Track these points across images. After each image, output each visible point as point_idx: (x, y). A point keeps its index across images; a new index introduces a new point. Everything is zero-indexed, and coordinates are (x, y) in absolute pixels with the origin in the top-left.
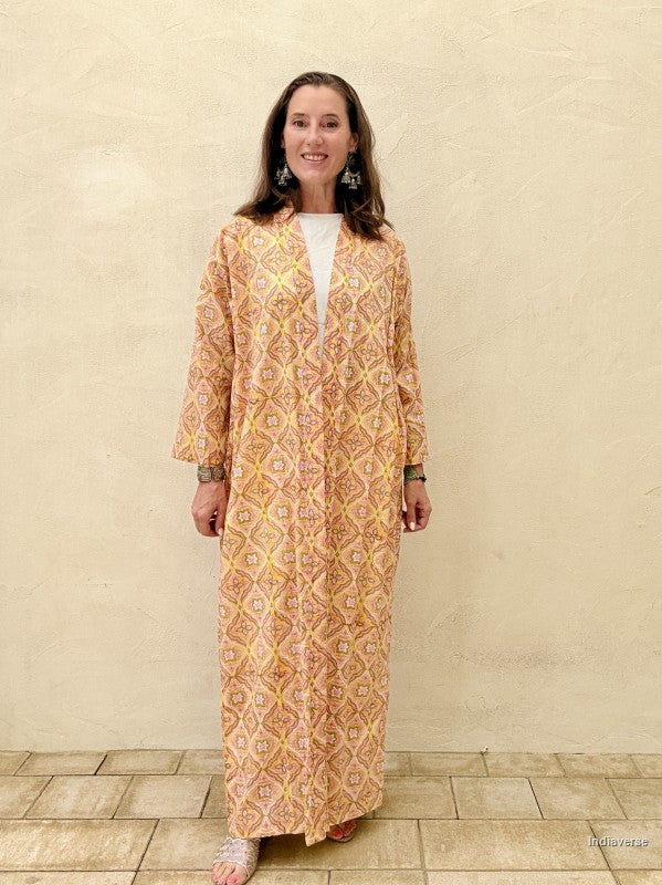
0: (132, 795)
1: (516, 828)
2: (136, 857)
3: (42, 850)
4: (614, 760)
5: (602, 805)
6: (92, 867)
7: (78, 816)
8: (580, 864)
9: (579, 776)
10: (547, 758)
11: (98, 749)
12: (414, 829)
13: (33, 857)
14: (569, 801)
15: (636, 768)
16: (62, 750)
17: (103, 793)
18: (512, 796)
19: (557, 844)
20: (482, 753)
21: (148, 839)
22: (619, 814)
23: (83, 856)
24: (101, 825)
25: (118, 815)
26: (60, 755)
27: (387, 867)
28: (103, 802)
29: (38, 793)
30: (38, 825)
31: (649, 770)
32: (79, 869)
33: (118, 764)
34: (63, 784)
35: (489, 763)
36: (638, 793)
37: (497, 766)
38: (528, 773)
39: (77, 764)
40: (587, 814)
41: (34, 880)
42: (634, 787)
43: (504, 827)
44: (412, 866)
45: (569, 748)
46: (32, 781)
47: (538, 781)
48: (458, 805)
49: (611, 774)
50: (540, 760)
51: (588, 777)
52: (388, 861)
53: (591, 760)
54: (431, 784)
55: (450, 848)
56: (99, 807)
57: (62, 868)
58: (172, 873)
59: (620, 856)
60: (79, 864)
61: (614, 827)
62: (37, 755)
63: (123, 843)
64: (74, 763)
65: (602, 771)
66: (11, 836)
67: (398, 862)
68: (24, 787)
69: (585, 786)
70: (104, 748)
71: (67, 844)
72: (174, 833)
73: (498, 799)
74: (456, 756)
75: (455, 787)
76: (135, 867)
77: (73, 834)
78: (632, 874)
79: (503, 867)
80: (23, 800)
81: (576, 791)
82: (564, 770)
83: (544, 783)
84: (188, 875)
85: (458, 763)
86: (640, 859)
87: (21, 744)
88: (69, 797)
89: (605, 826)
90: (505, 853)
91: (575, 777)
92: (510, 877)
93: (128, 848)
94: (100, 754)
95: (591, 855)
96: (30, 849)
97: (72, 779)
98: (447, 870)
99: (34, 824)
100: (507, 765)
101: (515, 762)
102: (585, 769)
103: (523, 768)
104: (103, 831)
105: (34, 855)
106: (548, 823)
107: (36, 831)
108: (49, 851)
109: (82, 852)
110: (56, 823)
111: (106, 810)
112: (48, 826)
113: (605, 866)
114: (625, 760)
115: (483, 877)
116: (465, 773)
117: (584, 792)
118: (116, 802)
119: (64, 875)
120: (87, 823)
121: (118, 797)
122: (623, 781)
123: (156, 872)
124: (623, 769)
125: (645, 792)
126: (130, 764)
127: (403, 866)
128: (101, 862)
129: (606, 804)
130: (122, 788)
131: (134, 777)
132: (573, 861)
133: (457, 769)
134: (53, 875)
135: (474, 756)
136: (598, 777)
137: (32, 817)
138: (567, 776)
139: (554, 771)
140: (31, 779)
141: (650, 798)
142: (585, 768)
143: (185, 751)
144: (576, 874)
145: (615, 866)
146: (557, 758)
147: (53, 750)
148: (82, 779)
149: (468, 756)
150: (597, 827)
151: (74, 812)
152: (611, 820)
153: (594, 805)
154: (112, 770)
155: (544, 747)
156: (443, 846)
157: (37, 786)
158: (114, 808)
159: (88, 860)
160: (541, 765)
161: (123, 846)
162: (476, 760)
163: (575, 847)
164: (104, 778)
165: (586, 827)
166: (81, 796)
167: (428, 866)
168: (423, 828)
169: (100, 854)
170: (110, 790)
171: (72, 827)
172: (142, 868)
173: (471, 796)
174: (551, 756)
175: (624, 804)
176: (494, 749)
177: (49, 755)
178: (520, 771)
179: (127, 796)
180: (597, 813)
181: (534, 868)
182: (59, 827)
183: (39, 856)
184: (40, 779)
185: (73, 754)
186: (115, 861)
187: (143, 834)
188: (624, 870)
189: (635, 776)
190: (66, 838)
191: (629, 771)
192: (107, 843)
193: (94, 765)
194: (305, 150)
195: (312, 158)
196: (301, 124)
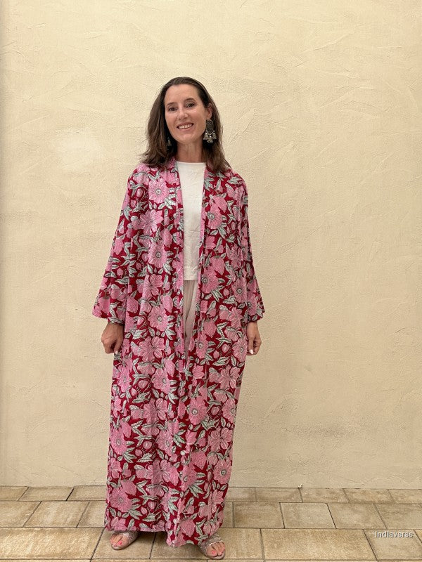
0: (88, 513)
1: (320, 534)
2: (90, 551)
3: (34, 547)
4: (378, 493)
5: (371, 520)
6: (64, 556)
7: (56, 526)
8: (359, 557)
9: (358, 502)
10: (338, 491)
11: (69, 485)
12: (258, 534)
13: (28, 551)
14: (351, 518)
15: (392, 498)
16: (46, 485)
17: (71, 512)
18: (317, 514)
19: (345, 544)
20: (299, 488)
21: (98, 540)
22: (382, 525)
23: (59, 550)
24: (70, 531)
25: (80, 525)
26: (46, 488)
27: (242, 557)
28: (71, 517)
29: (32, 511)
30: (32, 531)
31: (400, 499)
32: (56, 558)
33: (79, 495)
34: (47, 506)
35: (303, 494)
36: (393, 513)
37: (307, 496)
38: (327, 501)
39: (55, 494)
40: (362, 525)
42: (391, 509)
43: (312, 533)
44: (257, 557)
45: (352, 485)
46: (29, 504)
47: (333, 505)
48: (285, 520)
49: (377, 501)
50: (333, 493)
51: (363, 503)
52: (243, 554)
53: (364, 493)
54: (268, 507)
55: (280, 546)
56: (69, 520)
57: (46, 558)
59: (383, 551)
60: (57, 555)
62: (32, 488)
63: (83, 542)
65: (371, 499)
66: (16, 538)
67: (248, 554)
68: (24, 508)
69: (361, 508)
70: (72, 485)
71: (50, 543)
73: (309, 516)
74: (284, 490)
75: (283, 509)
76: (90, 557)
77: (52, 537)
79: (312, 558)
80: (23, 516)
81: (356, 512)
82: (349, 499)
83: (336, 506)
85: (287, 494)
86: (395, 553)
87: (22, 482)
88: (51, 514)
89: (373, 533)
90: (313, 550)
91: (355, 503)
93: (86, 545)
94: (70, 488)
95: (365, 550)
96: (27, 546)
97: (52, 503)
98: (278, 560)
99: (30, 531)
100: (314, 496)
101: (319, 494)
103: (324, 498)
104: (70, 535)
105: (29, 549)
106: (339, 531)
107: (31, 535)
108: (38, 547)
109: (58, 547)
110: (43, 530)
111: (73, 523)
112: (38, 531)
113: (373, 557)
114: (385, 493)
116: (289, 500)
117: (361, 512)
118: (79, 517)
120: (61, 530)
121: (80, 514)
122: (384, 505)
124: (384, 498)
125: (397, 512)
126: (88, 494)
127: (251, 557)
128: (70, 553)
129: (374, 519)
130: (83, 509)
131: (90, 502)
132: (354, 554)
133: (284, 498)
135: (294, 490)
136: (369, 503)
137: (28, 526)
138: (351, 503)
139: (342, 499)
141: (400, 516)
142: (361, 498)
145: (380, 557)
146: (344, 492)
147: (41, 486)
148: (62, 502)
149: (290, 490)
150: (369, 534)
151: (53, 523)
152: (377, 529)
153: (367, 521)
154: (77, 497)
155: (336, 485)
156: (276, 545)
157: (32, 507)
158: (78, 521)
159: (62, 552)
160: (335, 495)
161: (83, 544)
162: (295, 492)
163: (355, 546)
164: (72, 502)
165: (362, 533)
166: (58, 513)
167: (266, 557)
168: (264, 534)
169: (69, 549)
170: (76, 509)
171: (52, 533)
172: (94, 557)
173: (292, 514)
174: (340, 490)
175: (384, 520)
176: (306, 486)
177: (40, 489)
178: (322, 499)
179: (85, 513)
180: (369, 525)
181: (331, 558)
182: (45, 532)
183: (32, 550)
184: (33, 503)
185: (53, 488)
186: (78, 554)
187: (95, 537)
188: (385, 560)
189: (391, 503)
190: (49, 539)
191: (387, 500)
192: (73, 542)
193: (65, 495)
194: (179, 123)
195: (183, 127)
196: (173, 109)
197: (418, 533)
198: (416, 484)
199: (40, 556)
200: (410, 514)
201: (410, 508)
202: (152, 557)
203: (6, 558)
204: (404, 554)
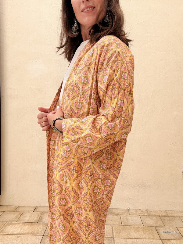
0: (42, 217)
1: (137, 228)
2: (43, 232)
4: (162, 212)
5: (158, 223)
6: (33, 234)
8: (153, 238)
9: (153, 215)
10: (144, 211)
11: (34, 206)
12: (111, 227)
13: (19, 231)
14: (150, 222)
15: (167, 214)
17: (35, 216)
18: (135, 220)
19: (147, 232)
20: (128, 209)
22: (163, 225)
23: (31, 231)
24: (35, 224)
25: (39, 222)
28: (35, 218)
29: (20, 216)
30: (20, 224)
33: (38, 210)
34: (26, 214)
35: (130, 212)
37: (132, 212)
38: (140, 214)
39: (29, 209)
40: (155, 225)
41: (19, 237)
42: (167, 219)
43: (134, 228)
44: (110, 237)
45: (150, 208)
47: (142, 216)
48: (122, 222)
49: (161, 215)
50: (142, 211)
51: (155, 216)
53: (156, 212)
54: (115, 217)
55: (120, 232)
56: (34, 220)
57: (26, 234)
59: (163, 236)
60: (30, 233)
61: (162, 229)
62: (20, 207)
63: (40, 228)
65: (158, 214)
66: (13, 226)
68: (16, 214)
69: (154, 218)
70: (35, 205)
71: (27, 228)
73: (132, 221)
74: (122, 210)
75: (121, 218)
76: (43, 235)
77: (28, 226)
78: (166, 241)
79: (133, 238)
80: (16, 218)
81: (152, 219)
82: (149, 213)
83: (144, 217)
85: (123, 211)
86: (168, 237)
87: (16, 204)
88: (27, 217)
89: (159, 228)
90: (134, 234)
92: (135, 240)
93: (41, 230)
94: (34, 207)
95: (156, 235)
96: (18, 229)
97: (28, 213)
98: (119, 238)
100: (134, 212)
101: (136, 211)
103: (138, 213)
104: (35, 226)
106: (145, 227)
107: (19, 225)
108: (22, 230)
110: (24, 223)
111: (36, 221)
112: (22, 224)
113: (159, 238)
114: (164, 212)
115: (128, 240)
116: (124, 214)
117: (154, 220)
118: (38, 219)
119: (26, 236)
120: (31, 223)
121: (39, 217)
122: (164, 217)
124: (164, 214)
125: (170, 220)
126: (42, 209)
127: (108, 237)
128: (35, 233)
129: (160, 223)
130: (40, 215)
131: (43, 213)
132: (151, 237)
133: (122, 213)
134: (23, 236)
135: (126, 210)
136: (157, 216)
137: (18, 222)
138: (149, 215)
139: (146, 214)
140: (18, 212)
141: (171, 221)
142: (154, 214)
144: (152, 240)
145: (162, 238)
146: (147, 211)
147: (24, 206)
150: (157, 228)
151: (28, 221)
152: (161, 227)
153: (156, 223)
155: (144, 208)
156: (118, 232)
157: (20, 214)
159: (32, 232)
162: (126, 211)
163: (152, 233)
164: (35, 213)
165: (154, 228)
166: (30, 217)
167: (114, 237)
168: (113, 227)
169: (35, 231)
170: (37, 216)
171: (28, 224)
173: (125, 220)
174: (145, 210)
175: (164, 223)
176: (131, 208)
177: (22, 207)
179: (41, 217)
180: (157, 225)
181: (141, 238)
182: (25, 224)
183: (20, 231)
184: (20, 212)
185: (28, 207)
186: (38, 233)
187: (45, 227)
188: (164, 239)
189: (167, 216)
190: (26, 227)
191: (165, 215)
192: (36, 228)
193: (33, 209)
197: (178, 229)
198: (178, 208)
199: (23, 233)
200: (175, 221)
201: (175, 218)
203: (10, 234)
204: (172, 237)
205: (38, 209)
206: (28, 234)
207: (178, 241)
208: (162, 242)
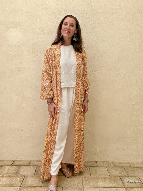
1: (104, 178)
2: (20, 183)
4: (125, 163)
5: (123, 173)
6: (11, 185)
7: (7, 174)
8: (118, 186)
10: (111, 163)
11: (12, 160)
12: (81, 178)
14: (115, 172)
15: (130, 165)
17: (13, 169)
18: (103, 171)
19: (113, 182)
20: (96, 162)
21: (23, 180)
22: (127, 175)
23: (9, 183)
25: (16, 174)
26: (4, 161)
27: (75, 186)
28: (13, 171)
31: (133, 166)
32: (8, 186)
34: (4, 167)
35: (98, 164)
36: (131, 171)
40: (119, 175)
42: (130, 169)
43: (101, 178)
44: (81, 186)
45: (116, 160)
47: (108, 168)
48: (91, 173)
49: (125, 166)
50: (109, 163)
51: (120, 167)
52: (75, 185)
53: (120, 163)
54: (85, 168)
55: (89, 182)
56: (12, 172)
58: (28, 187)
59: (127, 185)
60: (8, 185)
61: (125, 178)
63: (17, 180)
64: (7, 163)
65: (123, 166)
67: (77, 185)
69: (119, 169)
70: (13, 160)
71: (5, 181)
72: (28, 178)
73: (100, 172)
74: (91, 162)
75: (90, 169)
76: (20, 186)
77: (6, 178)
78: (129, 189)
79: (101, 187)
81: (117, 170)
82: (114, 165)
83: (110, 168)
84: (32, 188)
85: (92, 164)
86: (131, 185)
88: (6, 170)
90: (101, 184)
91: (117, 167)
92: (102, 189)
93: (18, 181)
94: (12, 161)
95: (120, 184)
97: (6, 166)
98: (88, 187)
100: (102, 164)
102: (119, 165)
103: (105, 165)
104: (13, 178)
106: (111, 177)
109: (8, 182)
111: (14, 173)
112: (1, 176)
113: (123, 187)
114: (128, 163)
115: (96, 189)
116: (92, 166)
119: (5, 187)
120: (9, 176)
121: (16, 170)
122: (127, 168)
123: (25, 187)
124: (127, 165)
126: (19, 163)
127: (79, 186)
128: (13, 184)
129: (124, 173)
130: (17, 168)
131: (20, 166)
132: (116, 185)
133: (90, 165)
134: (2, 187)
135: (94, 162)
138: (115, 167)
139: (112, 166)
141: (134, 172)
143: (31, 160)
144: (117, 188)
145: (126, 187)
146: (113, 163)
148: (10, 166)
149: (93, 162)
150: (122, 178)
151: (7, 173)
152: (125, 176)
153: (121, 173)
154: (15, 164)
155: (110, 160)
156: (88, 182)
158: (15, 172)
159: (10, 184)
160: (109, 164)
161: (17, 181)
162: (95, 163)
163: (117, 182)
164: (13, 166)
165: (119, 178)
166: (8, 170)
167: (84, 186)
168: (83, 178)
169: (13, 182)
170: (15, 169)
171: (6, 177)
172: (21, 186)
173: (94, 171)
175: (127, 173)
176: (99, 160)
177: (1, 161)
178: (104, 166)
179: (18, 170)
180: (121, 175)
181: (108, 187)
182: (3, 177)
185: (7, 161)
186: (16, 184)
187: (22, 178)
188: (128, 188)
189: (130, 167)
190: (5, 179)
191: (129, 166)
192: (14, 180)
193: (11, 163)
194: (66, 30)
195: (67, 32)
196: (66, 25)
197: (140, 178)
198: (139, 160)
199: (2, 185)
200: (137, 171)
201: (137, 169)
202: (43, 186)
204: (135, 185)
205: (15, 163)
206: (6, 186)
207: (140, 189)
208: (126, 190)
